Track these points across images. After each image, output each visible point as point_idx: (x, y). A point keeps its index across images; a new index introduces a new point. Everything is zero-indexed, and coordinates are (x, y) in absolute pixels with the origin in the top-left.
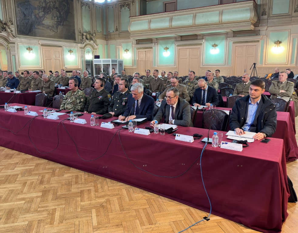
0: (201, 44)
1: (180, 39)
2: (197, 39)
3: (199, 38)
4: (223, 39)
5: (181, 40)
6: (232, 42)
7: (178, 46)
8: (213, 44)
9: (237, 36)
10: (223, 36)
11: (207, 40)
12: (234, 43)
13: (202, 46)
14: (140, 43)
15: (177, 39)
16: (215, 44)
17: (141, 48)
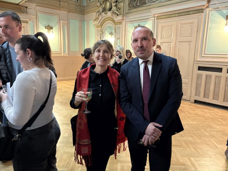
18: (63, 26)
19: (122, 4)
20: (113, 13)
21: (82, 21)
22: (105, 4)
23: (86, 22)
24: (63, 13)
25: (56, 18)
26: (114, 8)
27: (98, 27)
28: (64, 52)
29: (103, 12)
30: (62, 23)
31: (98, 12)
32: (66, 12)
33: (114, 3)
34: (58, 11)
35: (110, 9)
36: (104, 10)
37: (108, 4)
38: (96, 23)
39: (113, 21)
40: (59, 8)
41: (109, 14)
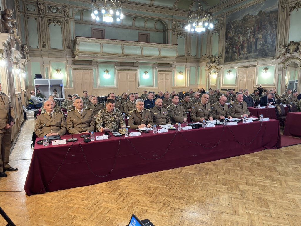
0: (136, 70)
1: (119, 65)
2: (133, 66)
3: (134, 65)
4: (151, 68)
5: (121, 66)
6: (157, 71)
7: (118, 70)
8: (145, 71)
9: (160, 66)
10: (151, 66)
11: (141, 68)
12: (159, 71)
13: (138, 71)
14: (75, 63)
15: (117, 64)
16: (146, 71)
17: (78, 69)
18: (187, 71)
19: (221, 59)
20: (216, 64)
21: (198, 66)
22: (212, 59)
23: (199, 67)
24: (188, 64)
25: (184, 67)
26: (217, 61)
27: (207, 70)
28: (187, 85)
29: (210, 63)
30: (187, 69)
31: (208, 63)
32: (189, 63)
33: (217, 59)
34: (185, 64)
35: (215, 62)
36: (211, 62)
37: (213, 59)
38: (207, 68)
39: (216, 67)
40: (186, 61)
41: (214, 64)
